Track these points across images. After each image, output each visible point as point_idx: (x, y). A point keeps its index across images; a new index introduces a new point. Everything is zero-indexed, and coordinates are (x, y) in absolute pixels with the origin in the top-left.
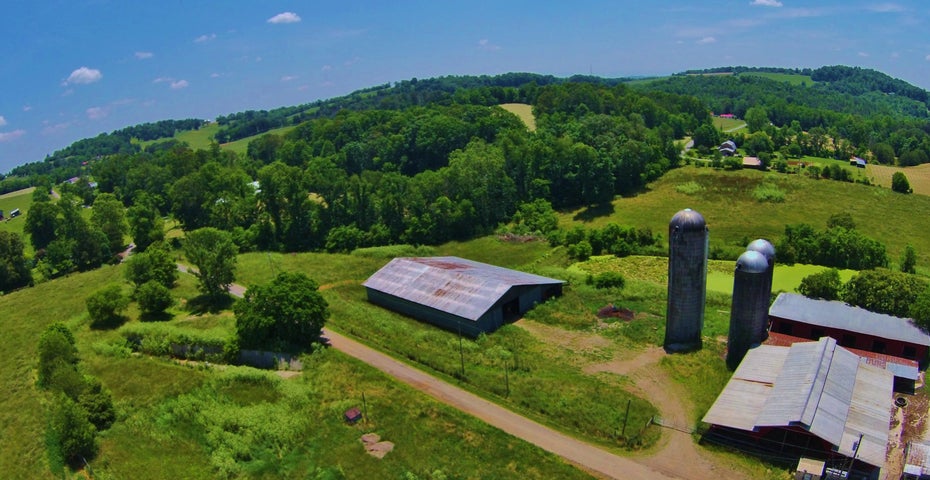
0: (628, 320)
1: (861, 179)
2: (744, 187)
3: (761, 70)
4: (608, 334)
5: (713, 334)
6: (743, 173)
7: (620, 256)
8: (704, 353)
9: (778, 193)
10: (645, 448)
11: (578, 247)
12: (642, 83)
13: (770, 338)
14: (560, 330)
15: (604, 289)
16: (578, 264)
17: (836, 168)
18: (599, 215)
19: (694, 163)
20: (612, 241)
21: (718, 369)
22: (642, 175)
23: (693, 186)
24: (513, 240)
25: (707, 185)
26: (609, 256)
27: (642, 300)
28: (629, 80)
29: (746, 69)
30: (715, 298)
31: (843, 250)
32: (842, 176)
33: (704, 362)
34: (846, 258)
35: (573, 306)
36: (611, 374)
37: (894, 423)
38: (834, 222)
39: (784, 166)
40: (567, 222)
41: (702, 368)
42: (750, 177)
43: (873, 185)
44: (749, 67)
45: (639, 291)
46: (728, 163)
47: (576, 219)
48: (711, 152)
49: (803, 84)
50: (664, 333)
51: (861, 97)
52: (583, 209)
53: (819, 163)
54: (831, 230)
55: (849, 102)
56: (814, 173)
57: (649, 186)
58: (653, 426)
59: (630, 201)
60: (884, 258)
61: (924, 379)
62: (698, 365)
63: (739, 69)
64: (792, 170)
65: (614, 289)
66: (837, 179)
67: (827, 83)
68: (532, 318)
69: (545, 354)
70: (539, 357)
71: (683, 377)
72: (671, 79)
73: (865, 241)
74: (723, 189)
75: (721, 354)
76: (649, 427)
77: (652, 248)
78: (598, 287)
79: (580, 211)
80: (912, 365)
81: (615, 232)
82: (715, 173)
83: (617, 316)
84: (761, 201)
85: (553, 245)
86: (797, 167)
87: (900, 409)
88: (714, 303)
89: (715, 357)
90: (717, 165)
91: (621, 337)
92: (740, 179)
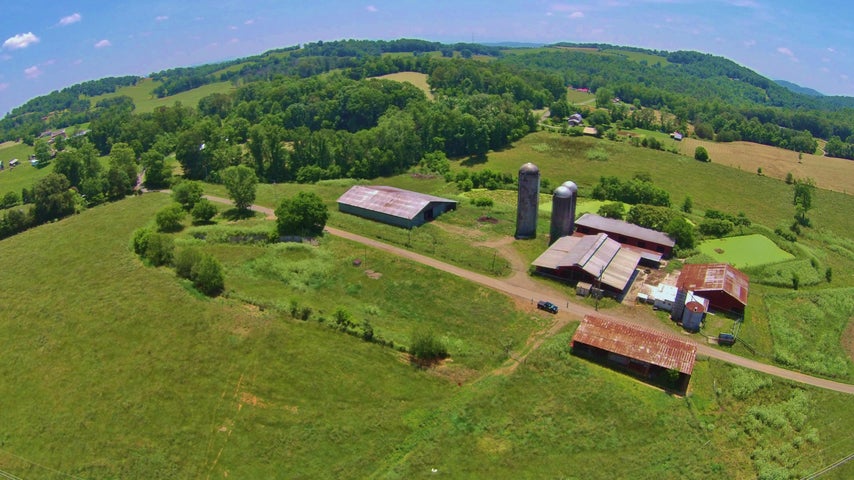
0: (495, 223)
1: (672, 149)
2: (580, 149)
3: (623, 48)
4: (484, 230)
6: (581, 139)
7: (491, 190)
8: (537, 240)
9: (604, 155)
14: (456, 227)
15: (481, 207)
16: (464, 193)
18: (477, 163)
19: (547, 130)
20: (486, 180)
22: (509, 136)
23: (544, 146)
24: (420, 178)
25: (554, 146)
26: (484, 189)
27: (503, 213)
29: (610, 47)
39: (614, 136)
40: (456, 167)
42: (586, 142)
43: (680, 154)
44: (614, 45)
45: (502, 209)
46: (572, 131)
48: (562, 121)
49: (659, 64)
51: (706, 80)
55: (694, 84)
57: (513, 144)
58: (508, 268)
59: (498, 154)
63: (604, 47)
64: (620, 139)
65: (487, 207)
66: (652, 148)
67: (680, 65)
68: (441, 220)
69: (449, 238)
73: (654, 189)
74: (566, 150)
77: (510, 185)
78: (478, 206)
79: (465, 159)
81: (488, 175)
82: (561, 137)
83: (489, 221)
84: (591, 159)
85: (447, 181)
86: (625, 137)
91: (491, 231)
92: (579, 143)
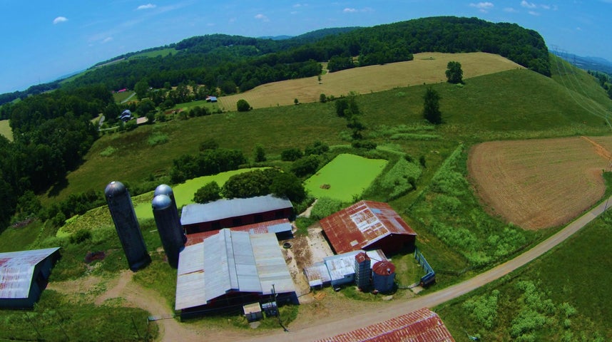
0: (102, 259)
1: (216, 111)
2: (141, 140)
3: (143, 52)
4: (97, 273)
5: (154, 249)
6: (137, 130)
7: (82, 214)
8: (154, 263)
9: (163, 137)
10: (155, 338)
11: (57, 218)
12: (70, 80)
13: (189, 239)
14: (70, 282)
15: (82, 243)
16: (61, 229)
17: (198, 109)
18: (61, 189)
19: (107, 132)
20: (74, 206)
21: (167, 270)
22: (79, 152)
23: (110, 150)
24: (22, 226)
25: (118, 146)
26: (75, 217)
27: (105, 242)
28: (62, 80)
29: (133, 54)
30: (146, 224)
31: (214, 163)
32: (203, 112)
33: (156, 269)
34: (218, 166)
35: (70, 262)
36: (111, 299)
37: (289, 260)
38: (204, 147)
39: (164, 117)
40: (46, 201)
41: (158, 274)
42: (143, 132)
43: (225, 112)
44: (135, 52)
45: (101, 236)
46: (128, 126)
47: (49, 196)
48: (117, 121)
49: (170, 54)
50: (126, 260)
51: (210, 52)
52: (52, 188)
53: (185, 108)
54: (202, 153)
55: (202, 59)
56: (184, 116)
57: (85, 158)
58: (151, 323)
59: (76, 172)
60: (243, 158)
61: (297, 225)
62: (155, 272)
63: (128, 55)
64: (169, 118)
65: (87, 240)
66: (200, 115)
67: (186, 50)
68: (53, 280)
69: (71, 302)
70: (69, 306)
71: (150, 284)
72: (86, 74)
73: (227, 153)
74: (129, 145)
75: (164, 260)
76: (149, 324)
77: (98, 202)
78: (78, 243)
79: (50, 190)
80: (284, 222)
81: (74, 200)
82: (121, 135)
83: (96, 258)
84: (154, 146)
85: (43, 221)
86: (172, 115)
87: (289, 250)
88: (147, 228)
89: (161, 264)
90: (121, 129)
91: (104, 272)
92: (137, 135)
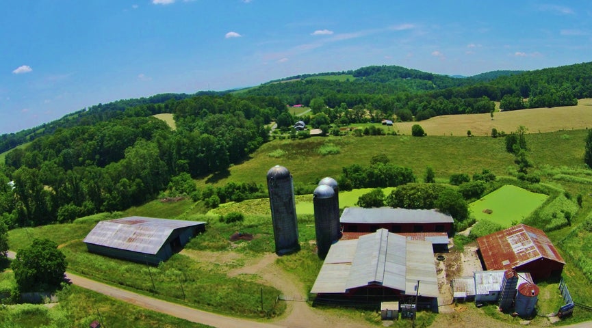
0: (250, 240)
1: (390, 132)
2: (312, 148)
3: (319, 75)
4: (239, 251)
5: (306, 240)
6: (311, 140)
7: (238, 202)
8: (303, 252)
9: (335, 149)
11: (210, 200)
12: (242, 92)
13: (344, 236)
14: (208, 252)
15: (231, 224)
16: (212, 210)
17: (373, 128)
18: (221, 178)
19: (278, 138)
20: (232, 193)
21: (313, 260)
22: (246, 149)
23: (279, 152)
24: (170, 201)
25: (288, 150)
26: (231, 203)
27: (257, 226)
29: (309, 75)
30: (303, 218)
31: (383, 176)
32: (378, 132)
33: (304, 257)
34: (386, 181)
35: (214, 237)
36: (246, 274)
38: (375, 161)
39: (338, 131)
40: (202, 185)
41: (303, 261)
42: (316, 141)
43: (399, 135)
44: (311, 74)
45: (254, 221)
46: (300, 135)
47: (207, 182)
48: (289, 130)
49: (348, 80)
50: (274, 245)
51: (387, 83)
52: (211, 176)
53: (361, 127)
54: (373, 166)
55: (379, 87)
56: (358, 133)
57: (251, 155)
58: (280, 301)
59: (239, 166)
60: (412, 177)
61: (454, 242)
62: (300, 260)
63: (305, 76)
64: (344, 133)
65: (238, 223)
66: (375, 135)
67: (364, 78)
68: (190, 247)
69: (202, 269)
71: (292, 268)
72: (260, 88)
73: (397, 169)
74: (299, 151)
75: (314, 251)
76: (278, 302)
77: (257, 194)
78: (228, 222)
79: (209, 177)
80: (443, 235)
81: (233, 187)
82: (292, 142)
83: (242, 239)
84: (324, 155)
85: (195, 201)
86: (346, 131)
87: (441, 262)
88: (303, 221)
89: (310, 253)
90: (293, 137)
91: (248, 251)
92: (309, 143)
